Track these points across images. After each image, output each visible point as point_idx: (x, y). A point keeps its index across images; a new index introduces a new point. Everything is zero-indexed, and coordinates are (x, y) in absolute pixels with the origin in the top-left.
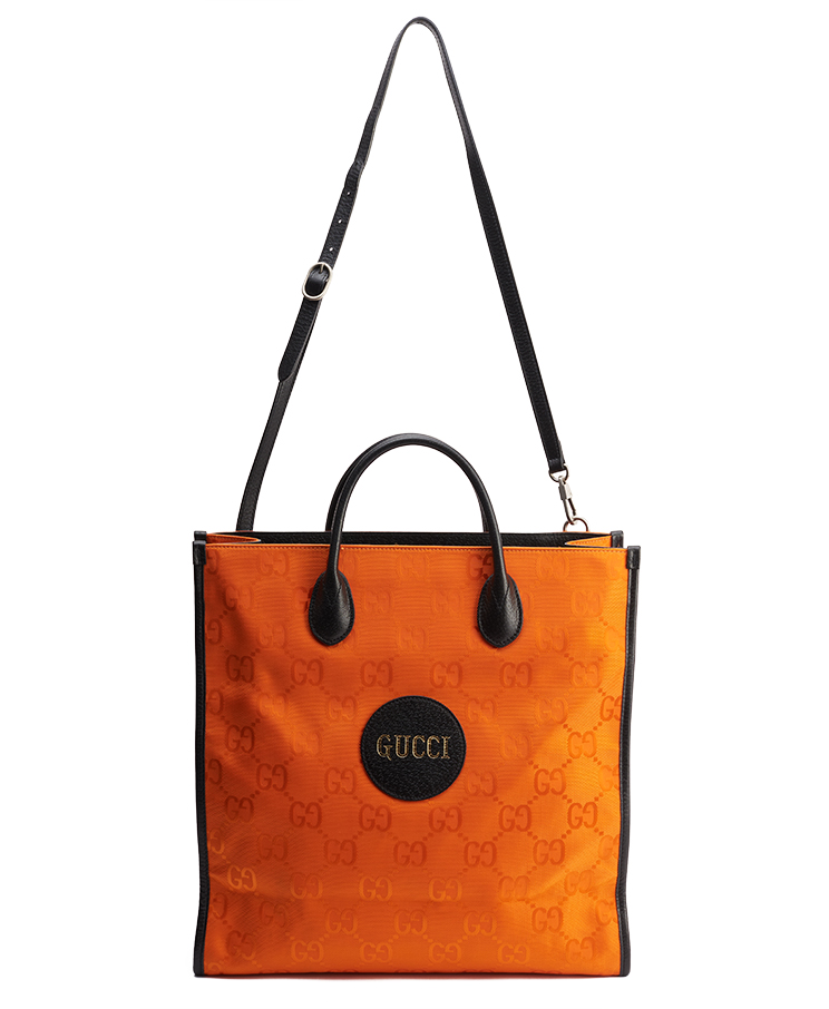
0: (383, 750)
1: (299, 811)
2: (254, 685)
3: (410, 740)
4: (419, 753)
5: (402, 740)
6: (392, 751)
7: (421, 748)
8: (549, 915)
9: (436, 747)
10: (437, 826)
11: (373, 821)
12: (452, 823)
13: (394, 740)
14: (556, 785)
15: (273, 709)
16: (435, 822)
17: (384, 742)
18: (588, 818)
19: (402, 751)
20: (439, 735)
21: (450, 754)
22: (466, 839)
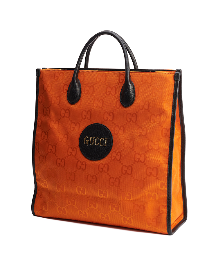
0: (86, 142)
1: (59, 161)
2: (49, 117)
3: (95, 139)
4: (97, 144)
5: (92, 138)
6: (89, 142)
7: (98, 142)
8: (140, 207)
9: (103, 142)
10: (101, 170)
11: (81, 166)
12: (105, 169)
13: (89, 138)
14: (142, 159)
15: (54, 126)
16: (100, 169)
17: (87, 139)
18: (154, 173)
19: (92, 143)
20: (104, 138)
21: (107, 144)
22: (110, 176)
